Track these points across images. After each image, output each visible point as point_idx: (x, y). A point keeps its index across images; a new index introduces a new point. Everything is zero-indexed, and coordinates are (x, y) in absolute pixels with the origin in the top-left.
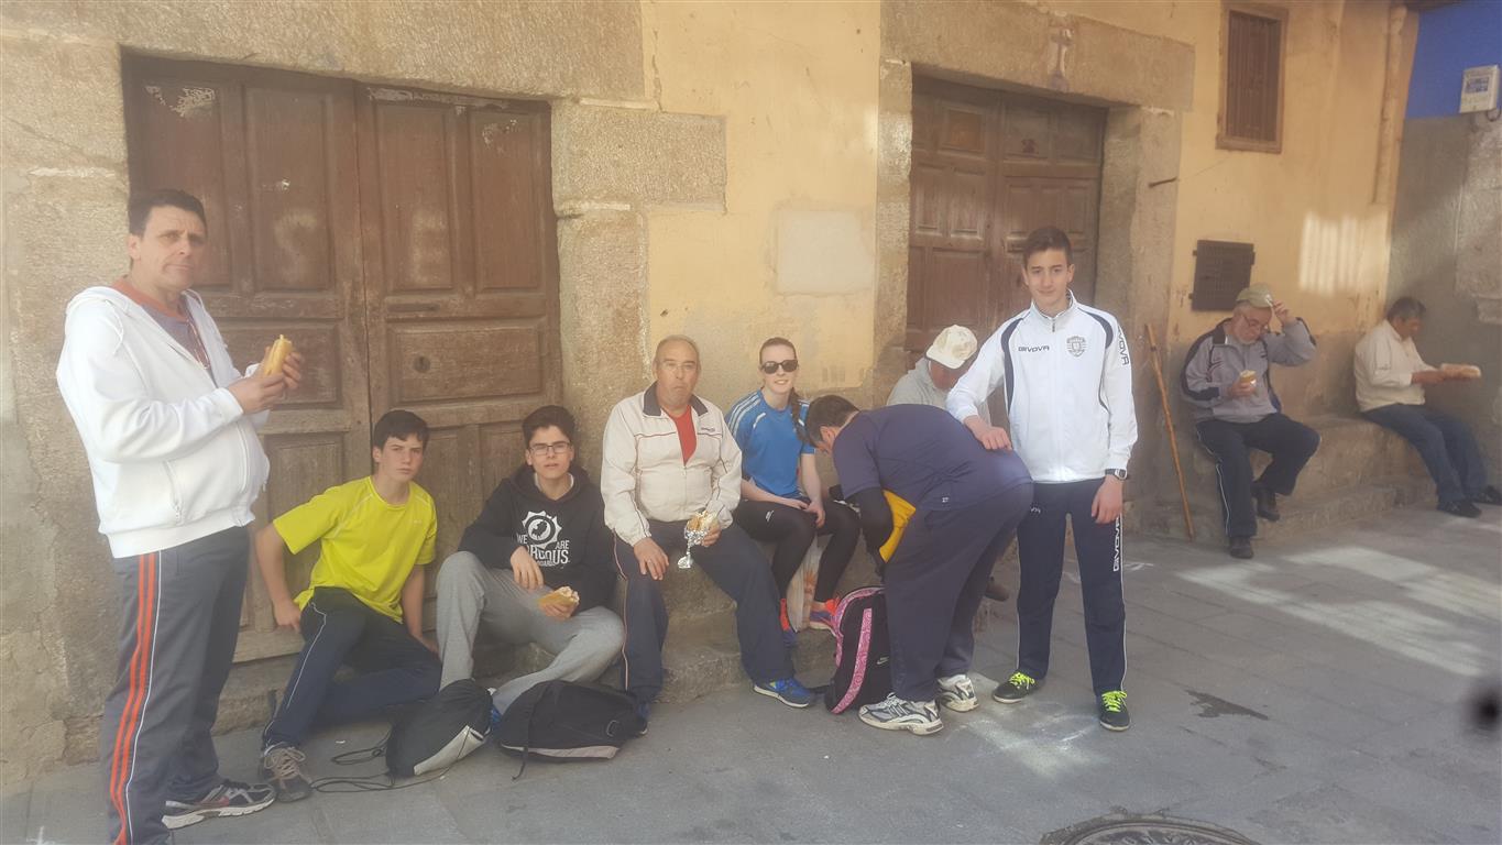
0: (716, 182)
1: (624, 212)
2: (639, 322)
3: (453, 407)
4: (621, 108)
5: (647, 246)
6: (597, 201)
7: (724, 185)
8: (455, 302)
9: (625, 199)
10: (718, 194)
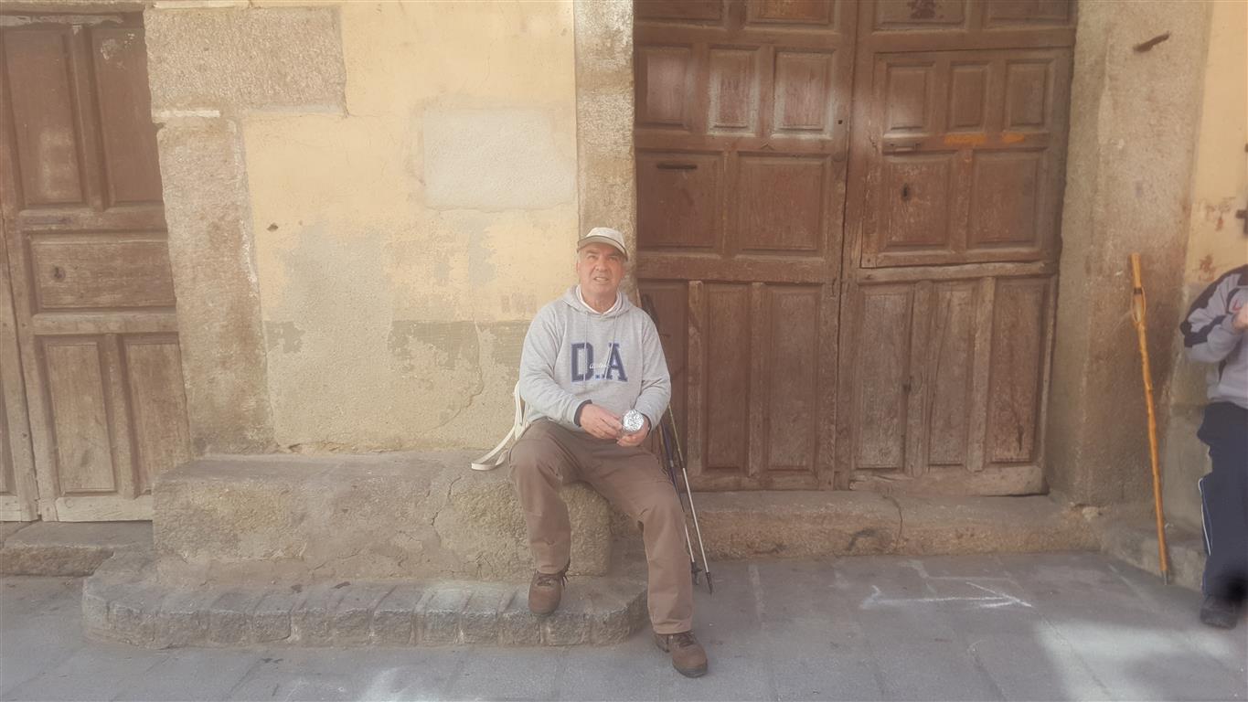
0: (332, 81)
1: (212, 119)
2: (240, 237)
3: (91, 316)
4: (203, 8)
5: (243, 154)
6: (178, 109)
7: (343, 84)
8: (85, 215)
9: (214, 105)
10: (335, 93)
